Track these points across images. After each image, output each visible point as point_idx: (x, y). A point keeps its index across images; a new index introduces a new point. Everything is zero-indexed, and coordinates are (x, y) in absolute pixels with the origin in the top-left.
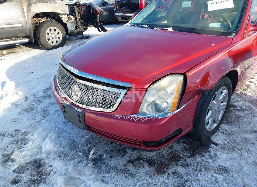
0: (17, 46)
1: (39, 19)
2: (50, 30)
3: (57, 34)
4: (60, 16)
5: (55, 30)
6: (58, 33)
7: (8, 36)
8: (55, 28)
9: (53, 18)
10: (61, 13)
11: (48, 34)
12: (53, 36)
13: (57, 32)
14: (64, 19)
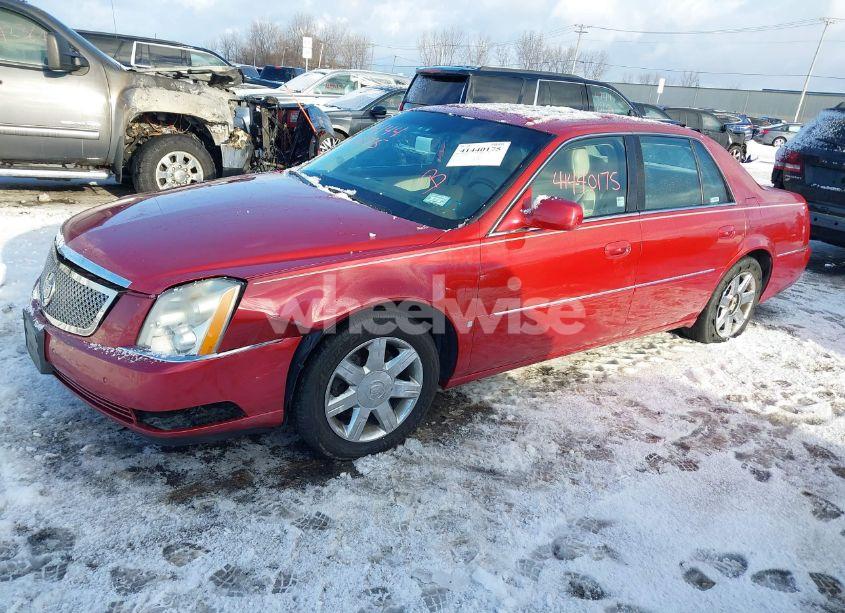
0: (90, 186)
1: (154, 126)
2: (174, 159)
3: (189, 171)
4: (208, 127)
5: (186, 160)
6: (194, 170)
7: (56, 157)
8: (188, 155)
9: (193, 130)
10: (209, 120)
11: (164, 167)
12: (178, 175)
13: (190, 165)
14: (219, 136)
